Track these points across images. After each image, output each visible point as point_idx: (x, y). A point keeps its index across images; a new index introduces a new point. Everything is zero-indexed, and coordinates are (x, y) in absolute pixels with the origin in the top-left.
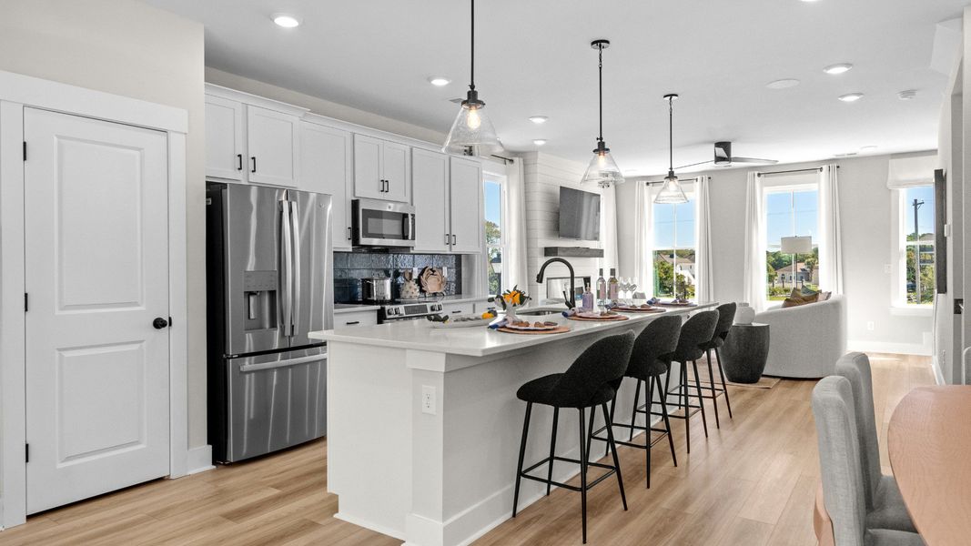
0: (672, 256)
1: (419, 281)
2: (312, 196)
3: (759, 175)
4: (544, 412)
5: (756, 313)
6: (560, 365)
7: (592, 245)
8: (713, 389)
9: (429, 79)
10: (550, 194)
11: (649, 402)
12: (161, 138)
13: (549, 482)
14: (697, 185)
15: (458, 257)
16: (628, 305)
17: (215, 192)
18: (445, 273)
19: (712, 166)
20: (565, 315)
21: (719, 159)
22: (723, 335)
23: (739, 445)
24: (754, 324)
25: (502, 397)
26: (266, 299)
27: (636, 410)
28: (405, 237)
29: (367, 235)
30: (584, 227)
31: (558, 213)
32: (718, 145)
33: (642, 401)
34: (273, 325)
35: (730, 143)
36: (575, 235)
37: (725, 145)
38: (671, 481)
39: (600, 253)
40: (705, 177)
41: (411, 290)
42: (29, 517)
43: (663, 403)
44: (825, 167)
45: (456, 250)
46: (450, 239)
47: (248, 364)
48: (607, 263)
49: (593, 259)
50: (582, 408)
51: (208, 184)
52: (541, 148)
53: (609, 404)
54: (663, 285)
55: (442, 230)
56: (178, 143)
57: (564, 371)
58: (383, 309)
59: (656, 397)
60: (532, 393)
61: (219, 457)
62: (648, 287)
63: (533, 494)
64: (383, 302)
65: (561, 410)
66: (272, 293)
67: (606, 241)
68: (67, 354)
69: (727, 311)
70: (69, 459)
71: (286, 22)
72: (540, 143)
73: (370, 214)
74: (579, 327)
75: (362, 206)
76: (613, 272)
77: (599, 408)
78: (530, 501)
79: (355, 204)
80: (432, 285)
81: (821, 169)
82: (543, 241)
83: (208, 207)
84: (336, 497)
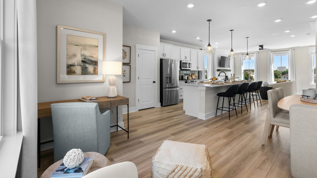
0: (250, 71)
1: (191, 76)
2: (174, 60)
3: (272, 52)
4: (222, 98)
5: (269, 84)
6: (224, 91)
7: (228, 69)
8: (257, 99)
9: (196, 38)
10: (219, 58)
11: (242, 100)
12: (154, 52)
13: (222, 110)
14: (255, 55)
15: (199, 71)
16: (237, 81)
17: (161, 60)
18: (196, 75)
19: (258, 50)
20: (224, 82)
21: (260, 49)
22: (259, 88)
23: (262, 110)
24: (268, 87)
25: (214, 95)
26: (169, 78)
27: (239, 102)
28: (190, 68)
29: (183, 67)
30: (226, 64)
31: (220, 62)
32: (260, 46)
33: (240, 100)
34: (170, 83)
35: (263, 45)
36: (223, 66)
37: (262, 46)
38: (247, 114)
39: (230, 71)
40: (257, 53)
41: (190, 78)
42: (139, 110)
43: (245, 101)
44: (290, 50)
45: (199, 70)
46: (198, 68)
47: (167, 90)
48: (232, 72)
49: (228, 72)
50: (229, 97)
51: (160, 59)
52: (217, 48)
53: (234, 97)
54: (246, 78)
55: (196, 66)
56: (156, 52)
57: (225, 92)
58: (186, 81)
59: (244, 99)
60: (220, 95)
61: (162, 105)
62: (242, 78)
63: (219, 113)
64: (185, 80)
65: (225, 97)
66: (170, 78)
67: (232, 68)
68: (143, 86)
69: (260, 83)
70: (143, 102)
71: (174, 32)
72: (216, 47)
73: (183, 63)
74: (227, 84)
75: (182, 62)
76: (234, 74)
77: (232, 98)
78: (219, 114)
79: (181, 61)
80: (194, 77)
81: (289, 50)
82: (217, 68)
83: (160, 63)
84: (185, 111)
